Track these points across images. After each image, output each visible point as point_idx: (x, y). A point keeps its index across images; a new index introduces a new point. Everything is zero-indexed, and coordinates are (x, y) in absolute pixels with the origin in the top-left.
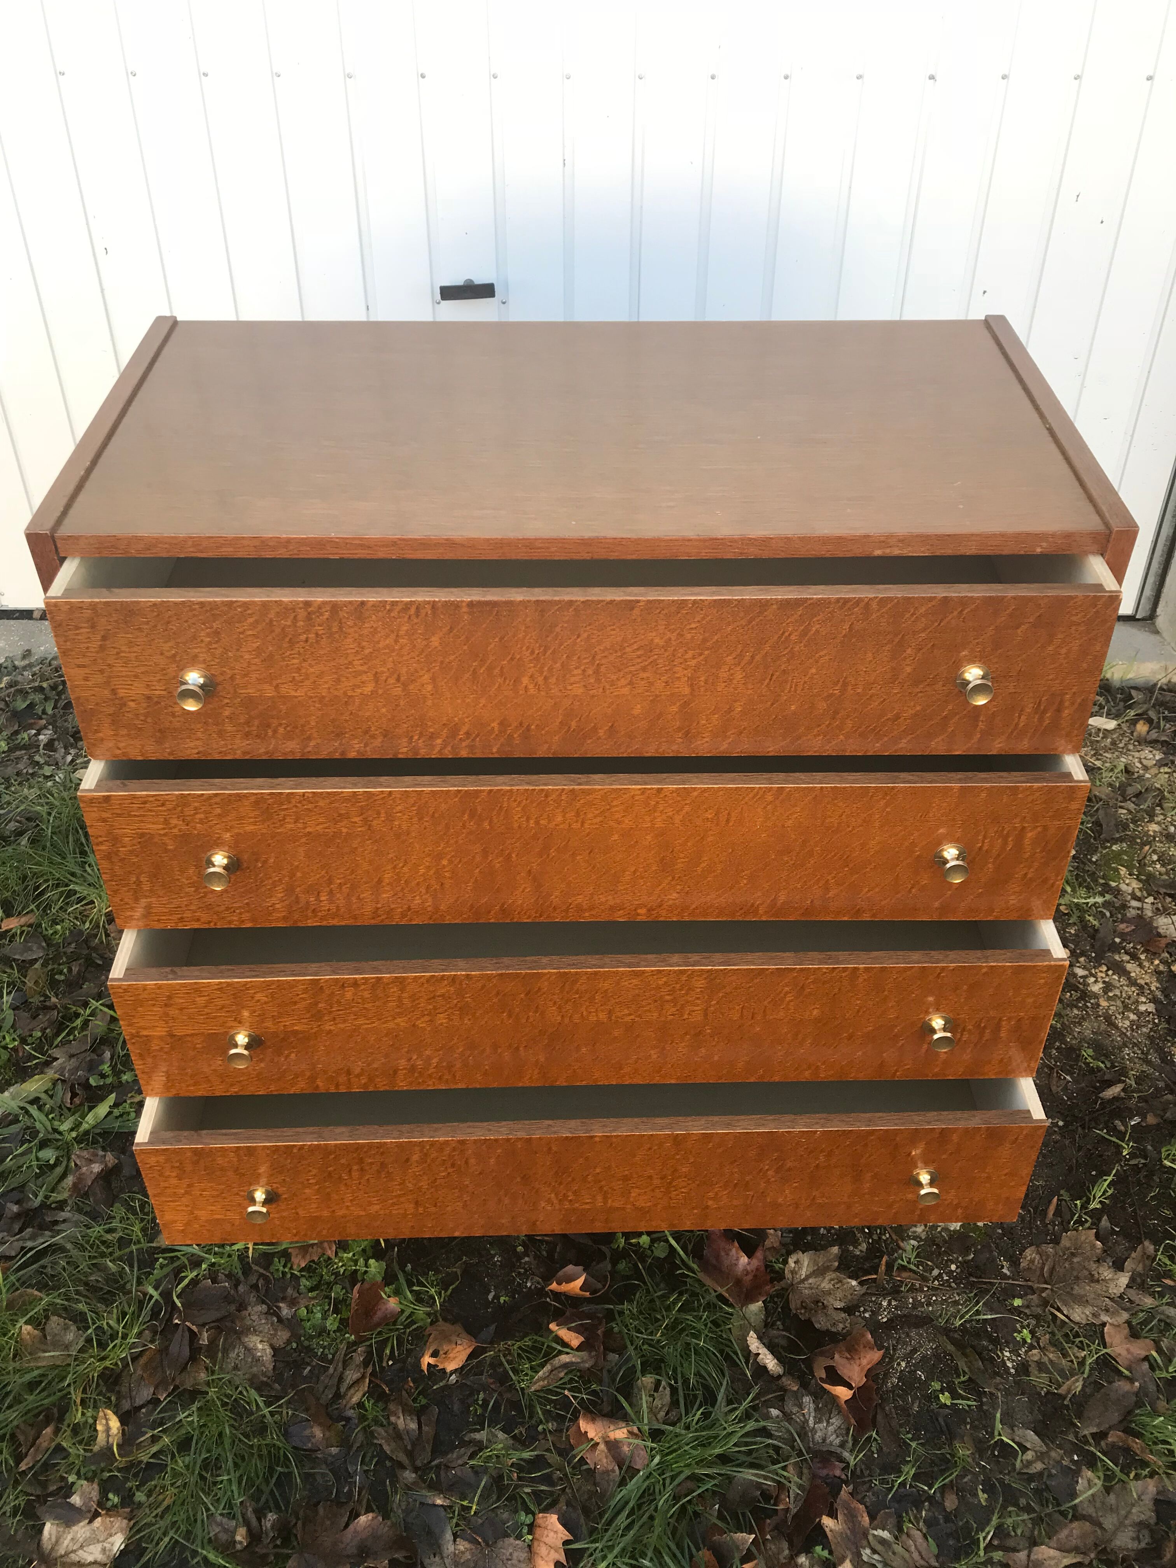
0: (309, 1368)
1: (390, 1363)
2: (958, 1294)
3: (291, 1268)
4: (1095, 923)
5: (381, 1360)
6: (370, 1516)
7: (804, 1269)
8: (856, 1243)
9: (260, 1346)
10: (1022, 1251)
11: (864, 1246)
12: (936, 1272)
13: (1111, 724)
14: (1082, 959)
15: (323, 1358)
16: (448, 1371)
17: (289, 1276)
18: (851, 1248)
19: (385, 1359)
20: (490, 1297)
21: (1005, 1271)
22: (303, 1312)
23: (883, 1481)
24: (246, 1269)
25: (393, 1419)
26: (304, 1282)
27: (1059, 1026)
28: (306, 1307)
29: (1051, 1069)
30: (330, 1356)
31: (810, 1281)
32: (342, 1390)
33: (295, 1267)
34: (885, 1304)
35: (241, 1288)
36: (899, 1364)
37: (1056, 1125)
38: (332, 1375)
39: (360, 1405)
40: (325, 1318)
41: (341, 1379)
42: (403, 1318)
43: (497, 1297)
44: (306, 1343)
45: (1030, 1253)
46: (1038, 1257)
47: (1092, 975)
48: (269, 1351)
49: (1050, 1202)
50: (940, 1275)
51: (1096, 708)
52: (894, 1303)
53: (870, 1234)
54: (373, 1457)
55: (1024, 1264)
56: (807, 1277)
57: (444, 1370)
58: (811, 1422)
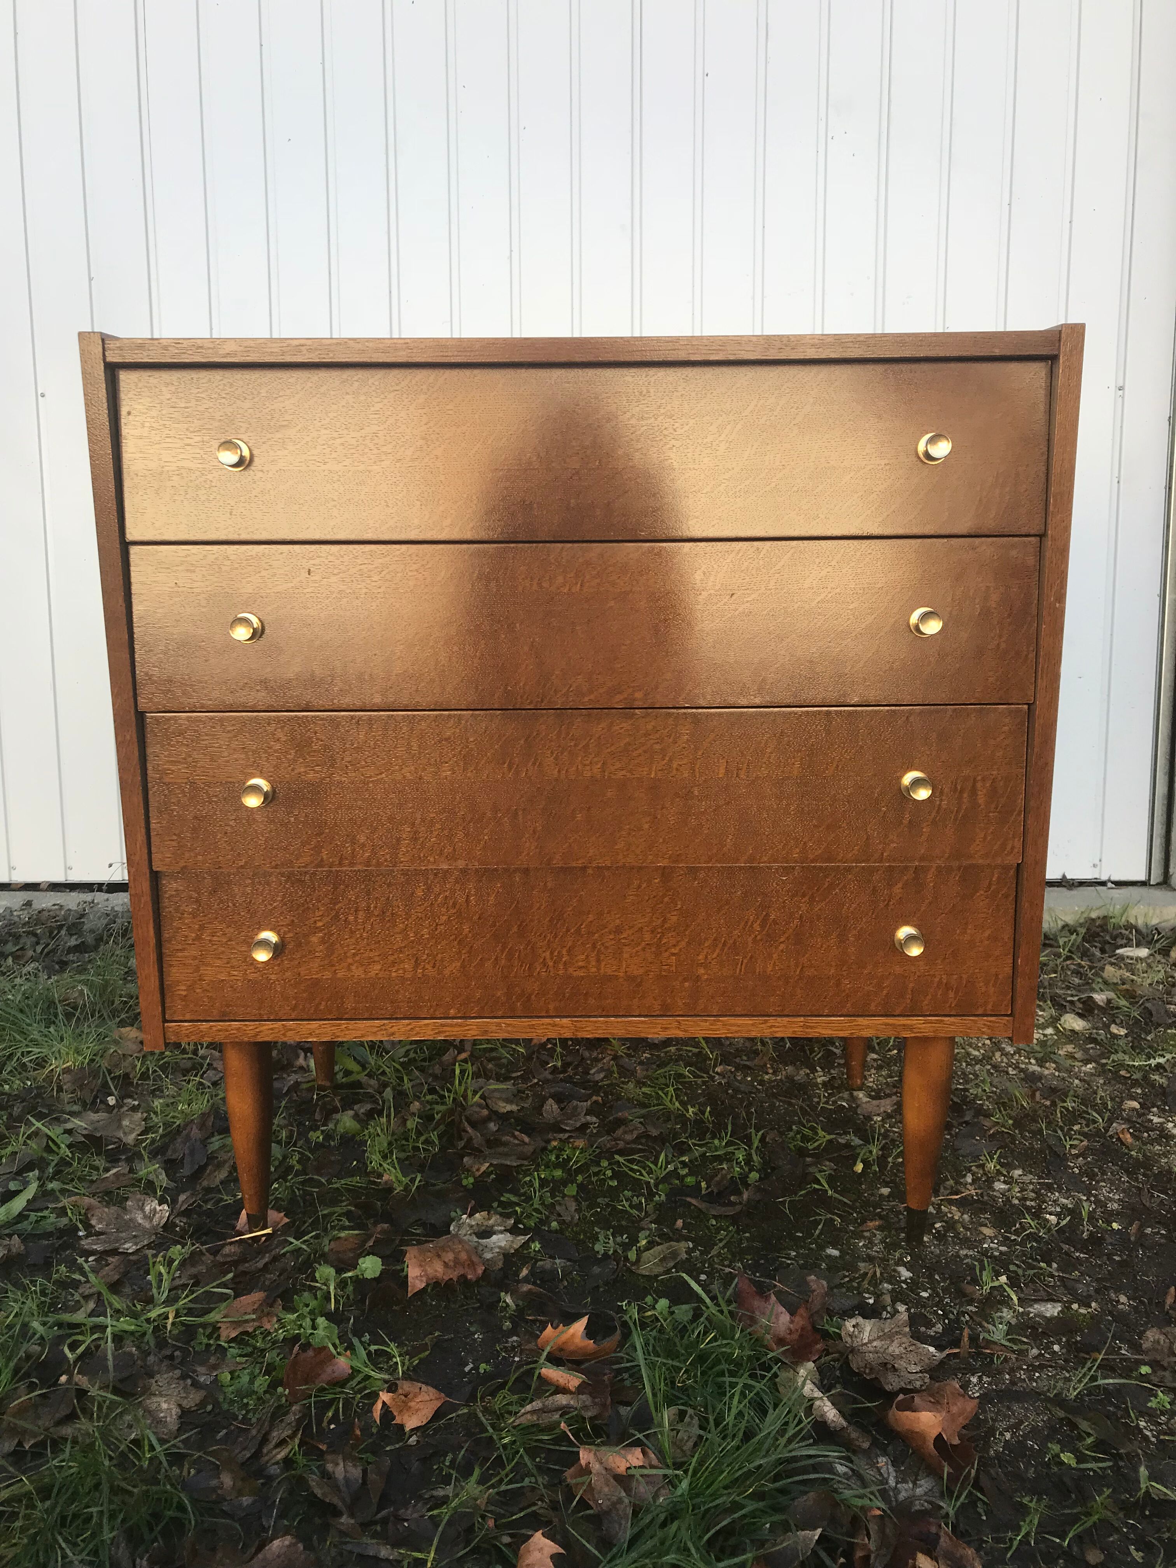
0: (225, 1431)
1: (332, 1426)
2: (1068, 1372)
3: (218, 1338)
4: (1161, 1081)
5: (319, 1422)
6: (288, 1540)
7: (866, 1334)
8: (929, 1325)
9: (165, 1406)
10: (1141, 1334)
11: (939, 1328)
12: (1035, 1352)
13: (1143, 952)
14: (1155, 1109)
15: (245, 1420)
16: (407, 1429)
17: (213, 1348)
18: (923, 1329)
19: (326, 1420)
20: (467, 1369)
21: (1123, 1352)
22: (226, 1377)
23: (997, 1540)
24: (162, 1344)
25: (330, 1467)
26: (233, 1351)
27: (1140, 1156)
28: (231, 1373)
29: (1139, 1189)
30: (254, 1420)
31: (875, 1344)
32: (265, 1451)
33: (222, 1338)
34: (974, 1380)
35: (151, 1359)
36: (1001, 1434)
37: (1158, 1233)
38: (254, 1437)
39: (288, 1462)
40: (252, 1381)
41: (265, 1440)
42: (353, 1383)
43: (476, 1368)
44: (225, 1406)
45: (1152, 1335)
46: (1162, 1337)
47: (1169, 1121)
48: (175, 1411)
49: (1166, 1294)
50: (1040, 1355)
51: (1125, 941)
52: (985, 1379)
53: (945, 1316)
54: (297, 1516)
55: (1146, 1345)
56: (870, 1342)
57: (401, 1427)
58: (892, 1482)
